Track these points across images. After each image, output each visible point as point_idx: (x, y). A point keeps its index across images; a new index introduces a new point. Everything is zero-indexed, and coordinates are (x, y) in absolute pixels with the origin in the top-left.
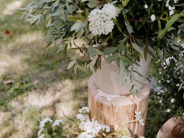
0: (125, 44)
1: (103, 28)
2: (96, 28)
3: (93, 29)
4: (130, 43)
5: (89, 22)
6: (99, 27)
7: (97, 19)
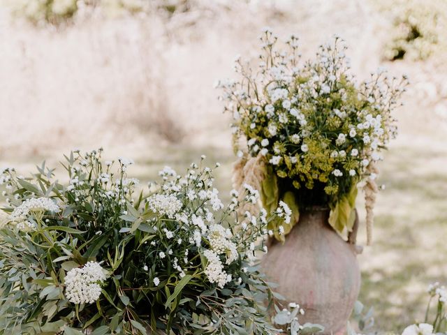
0: (120, 321)
1: (87, 293)
2: (76, 294)
3: (72, 295)
4: (128, 320)
5: (65, 288)
6: (80, 293)
7: (77, 281)
